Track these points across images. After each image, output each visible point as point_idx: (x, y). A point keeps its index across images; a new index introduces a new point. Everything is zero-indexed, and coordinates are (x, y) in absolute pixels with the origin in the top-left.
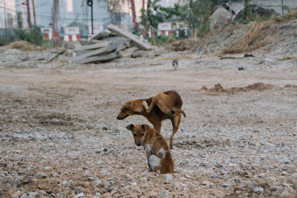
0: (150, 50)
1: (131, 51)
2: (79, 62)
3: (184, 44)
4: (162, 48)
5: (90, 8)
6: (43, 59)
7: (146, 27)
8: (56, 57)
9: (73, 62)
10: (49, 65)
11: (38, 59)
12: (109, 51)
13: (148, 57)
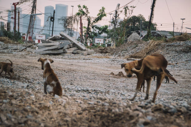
0: (85, 50)
1: (72, 49)
2: (39, 53)
3: (107, 49)
4: (92, 50)
5: (52, 22)
6: (17, 49)
7: (85, 38)
8: (25, 48)
9: (35, 52)
10: (21, 53)
11: (14, 49)
12: (59, 48)
13: (83, 54)
